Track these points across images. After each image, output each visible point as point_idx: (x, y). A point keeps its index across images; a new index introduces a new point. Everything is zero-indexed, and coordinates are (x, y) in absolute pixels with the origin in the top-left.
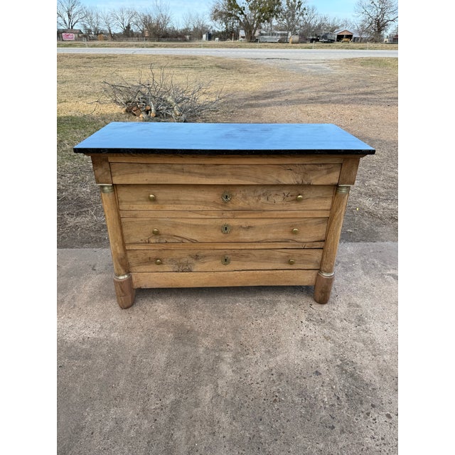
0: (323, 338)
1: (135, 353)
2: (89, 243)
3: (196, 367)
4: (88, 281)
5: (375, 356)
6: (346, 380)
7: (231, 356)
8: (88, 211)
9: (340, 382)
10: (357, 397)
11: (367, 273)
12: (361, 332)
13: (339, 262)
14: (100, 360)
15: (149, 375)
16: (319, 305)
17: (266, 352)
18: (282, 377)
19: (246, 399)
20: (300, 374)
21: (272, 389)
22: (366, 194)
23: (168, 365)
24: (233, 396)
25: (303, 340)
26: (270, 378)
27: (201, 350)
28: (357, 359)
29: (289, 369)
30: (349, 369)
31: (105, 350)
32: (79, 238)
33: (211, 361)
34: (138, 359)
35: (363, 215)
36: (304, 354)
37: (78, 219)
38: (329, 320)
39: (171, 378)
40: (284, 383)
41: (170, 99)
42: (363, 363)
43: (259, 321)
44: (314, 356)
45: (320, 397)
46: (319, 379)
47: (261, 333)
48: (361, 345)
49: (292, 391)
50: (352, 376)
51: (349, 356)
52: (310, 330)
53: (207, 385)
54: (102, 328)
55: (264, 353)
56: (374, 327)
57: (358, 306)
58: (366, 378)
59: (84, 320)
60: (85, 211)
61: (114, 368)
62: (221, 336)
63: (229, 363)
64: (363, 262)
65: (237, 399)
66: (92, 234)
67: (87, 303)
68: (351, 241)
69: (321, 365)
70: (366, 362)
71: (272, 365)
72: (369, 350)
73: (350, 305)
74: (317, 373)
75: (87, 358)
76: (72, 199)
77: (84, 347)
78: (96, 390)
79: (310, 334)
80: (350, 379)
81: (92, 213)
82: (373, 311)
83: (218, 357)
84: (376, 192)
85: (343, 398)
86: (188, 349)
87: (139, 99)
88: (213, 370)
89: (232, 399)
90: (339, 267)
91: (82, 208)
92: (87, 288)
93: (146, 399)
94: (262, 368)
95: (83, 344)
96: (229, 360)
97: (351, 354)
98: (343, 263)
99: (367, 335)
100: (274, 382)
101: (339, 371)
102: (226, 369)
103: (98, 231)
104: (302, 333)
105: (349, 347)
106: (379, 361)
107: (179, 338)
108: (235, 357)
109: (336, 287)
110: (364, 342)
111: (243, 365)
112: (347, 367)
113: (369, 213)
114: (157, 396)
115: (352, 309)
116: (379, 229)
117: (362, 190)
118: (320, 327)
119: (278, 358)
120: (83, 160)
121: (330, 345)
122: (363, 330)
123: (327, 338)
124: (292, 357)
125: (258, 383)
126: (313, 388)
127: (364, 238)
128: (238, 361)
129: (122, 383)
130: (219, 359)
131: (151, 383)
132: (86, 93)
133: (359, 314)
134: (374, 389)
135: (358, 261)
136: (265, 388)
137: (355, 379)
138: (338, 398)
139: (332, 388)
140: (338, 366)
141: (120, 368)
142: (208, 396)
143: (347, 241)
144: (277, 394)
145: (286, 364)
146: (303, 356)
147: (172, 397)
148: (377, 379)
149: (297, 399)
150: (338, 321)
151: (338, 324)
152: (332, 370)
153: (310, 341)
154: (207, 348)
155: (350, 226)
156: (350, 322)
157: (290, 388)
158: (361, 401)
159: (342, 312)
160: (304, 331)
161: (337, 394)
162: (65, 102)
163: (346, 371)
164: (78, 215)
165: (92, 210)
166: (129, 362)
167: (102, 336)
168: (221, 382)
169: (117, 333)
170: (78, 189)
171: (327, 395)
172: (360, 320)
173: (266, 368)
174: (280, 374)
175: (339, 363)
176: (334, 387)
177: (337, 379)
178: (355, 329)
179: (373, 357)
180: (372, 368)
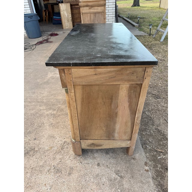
5: (32, 169)
12: (49, 168)
13: (121, 177)
30: (31, 153)
40: (36, 127)
44: (43, 140)
45: (25, 138)
46: (32, 139)
48: (41, 164)
49: (32, 129)
51: (38, 155)
52: (58, 141)
56: (50, 177)
57: (70, 174)
69: (38, 142)
70: (31, 162)
72: (36, 167)
73: (72, 169)
74: (35, 139)
79: (56, 141)
99: (46, 170)
101: (32, 148)
104: (58, 138)
105: (42, 157)
112: (32, 152)
118: (59, 146)
119: (48, 127)
121: (47, 148)
122: (50, 169)
123: (51, 148)
133: (63, 172)
140: (35, 148)
150: (61, 157)
151: (58, 157)
153: (52, 140)
156: (58, 164)
159: (67, 162)
173: (45, 123)
174: (40, 127)
175: (36, 149)
176: (26, 144)
177: (29, 146)
178: (53, 165)
179: (32, 167)
180: (27, 164)
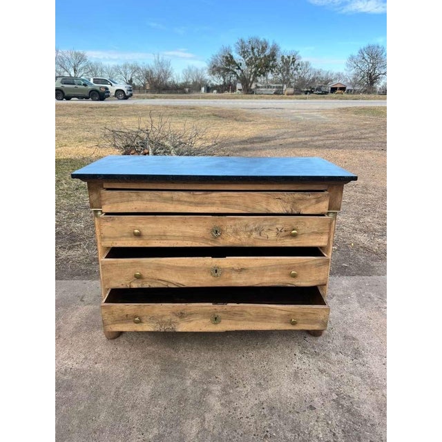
0: (317, 371)
1: (118, 384)
2: (80, 275)
3: (182, 399)
4: (75, 312)
5: (373, 390)
6: (342, 415)
7: (219, 388)
8: (80, 245)
9: (336, 417)
10: (355, 433)
11: (363, 306)
12: (358, 365)
14: (81, 392)
15: (132, 407)
16: (314, 338)
17: (256, 385)
18: (273, 411)
19: (235, 434)
20: (293, 408)
21: (263, 424)
22: (361, 230)
23: (152, 397)
24: (220, 431)
25: (296, 373)
26: (261, 412)
27: (189, 382)
28: (354, 393)
29: (281, 403)
30: (346, 403)
31: (87, 382)
32: (70, 270)
33: (199, 393)
34: (121, 390)
35: (358, 250)
36: (297, 387)
37: (71, 253)
38: (323, 353)
39: (155, 411)
40: (275, 418)
41: (167, 143)
42: (361, 398)
43: (250, 354)
44: (308, 389)
45: (314, 433)
46: (313, 414)
47: (252, 365)
48: (359, 379)
49: (284, 426)
50: (349, 411)
51: (345, 390)
52: (304, 363)
53: (193, 419)
54: (86, 358)
55: (254, 386)
56: (371, 361)
57: (354, 339)
58: (364, 413)
59: (67, 351)
60: (77, 245)
61: (96, 400)
62: (210, 368)
63: (218, 396)
64: (358, 295)
65: (225, 433)
66: (83, 267)
67: (73, 334)
68: (347, 275)
69: (316, 399)
70: (363, 397)
71: (263, 398)
72: (367, 384)
73: (345, 338)
74: (312, 408)
75: (67, 389)
76: (66, 234)
77: (65, 378)
78: (75, 422)
79: (304, 367)
80: (346, 415)
81: (85, 247)
82: (370, 344)
83: (207, 390)
84: (371, 228)
85: (340, 434)
86: (175, 381)
87: (137, 143)
88: (200, 403)
89: (220, 434)
90: (334, 300)
91: (75, 242)
92: (74, 319)
93: (128, 432)
94: (253, 401)
95: (65, 375)
96: (217, 393)
97: (347, 388)
98: (338, 296)
99: (364, 369)
100: (265, 417)
101: (335, 405)
102: (214, 402)
103: (90, 264)
104: (296, 365)
105: (346, 380)
106: (377, 396)
107: (165, 370)
108: (223, 390)
109: (331, 319)
110: (361, 376)
111: (232, 398)
112: (343, 402)
113: (364, 248)
114: (139, 430)
115: (348, 342)
116: (375, 264)
117: (357, 226)
118: (314, 360)
119: (270, 392)
120: (79, 198)
121: (325, 378)
122: (360, 364)
123: (322, 371)
124: (284, 390)
125: (247, 418)
126: (308, 423)
127: (360, 272)
128: (227, 394)
129: (103, 416)
130: (207, 392)
131: (133, 416)
132: (86, 138)
133: (356, 347)
134: (372, 425)
135: (353, 295)
136: (255, 422)
137: (353, 415)
138: (334, 434)
139: (328, 423)
140: (334, 400)
141: (101, 400)
142: (195, 430)
143: (342, 274)
144: (268, 430)
145: (277, 397)
146: (297, 390)
147: (155, 431)
148: (376, 414)
149: (289, 435)
150: (333, 354)
151: (333, 356)
152: (328, 404)
153: (304, 374)
154: (194, 381)
155: (345, 261)
156: (346, 355)
157: (282, 423)
158: (359, 438)
159: (337, 344)
160: (298, 364)
161: (333, 430)
162: (65, 146)
163: (343, 406)
164: (70, 248)
165: (85, 244)
166: (112, 393)
167: (85, 367)
168: (208, 416)
169: (101, 364)
170: (72, 225)
171: (322, 430)
172: (357, 353)
173: (257, 402)
174: (272, 408)
175: (335, 397)
176: (330, 422)
177: (333, 414)
178: (351, 362)
179: (371, 391)
180: (370, 403)
